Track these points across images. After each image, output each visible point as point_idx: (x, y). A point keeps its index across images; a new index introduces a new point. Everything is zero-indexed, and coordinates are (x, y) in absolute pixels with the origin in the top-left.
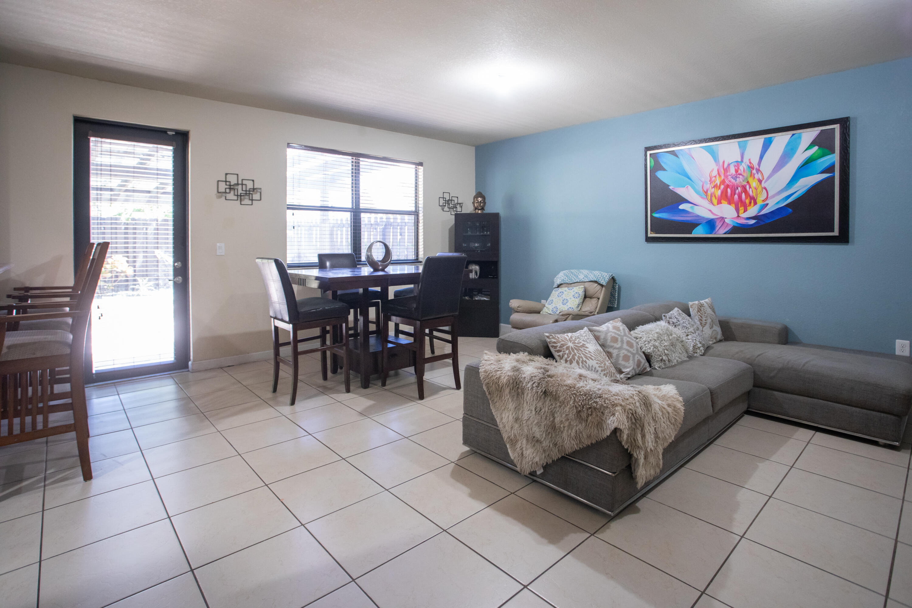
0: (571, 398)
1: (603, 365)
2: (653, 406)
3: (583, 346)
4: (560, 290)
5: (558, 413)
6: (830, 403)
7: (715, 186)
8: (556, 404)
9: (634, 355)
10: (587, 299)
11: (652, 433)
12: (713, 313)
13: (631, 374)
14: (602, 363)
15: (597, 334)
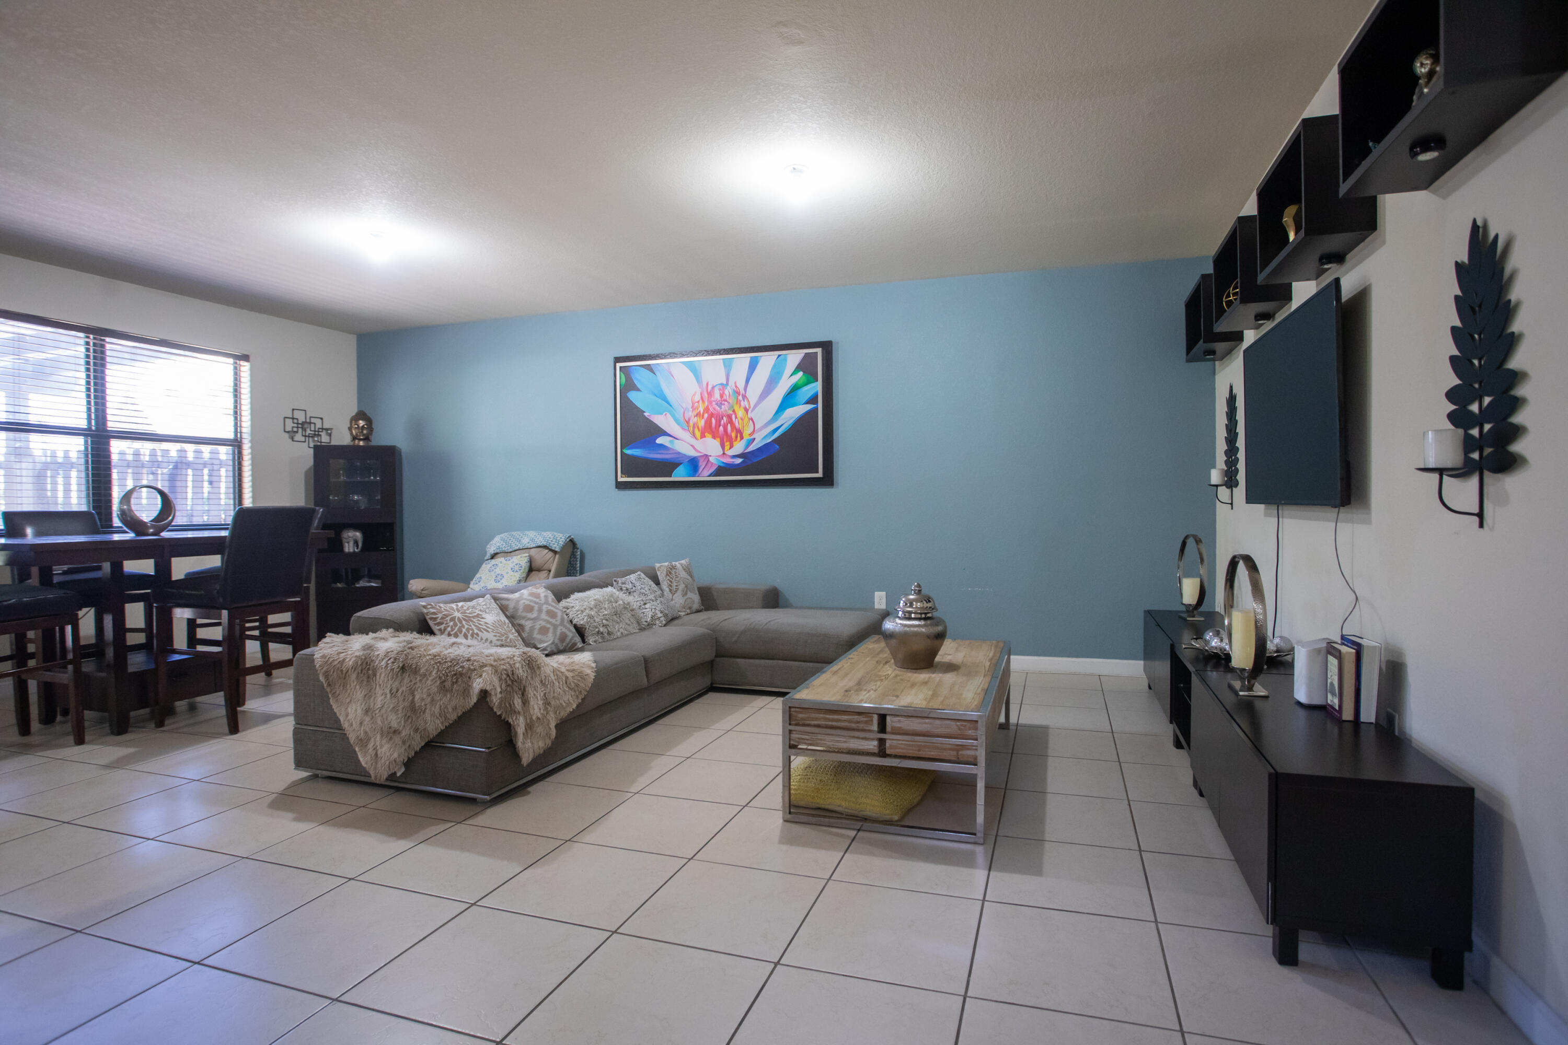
0: (434, 667)
1: (504, 638)
2: (542, 669)
3: (478, 616)
4: (493, 562)
5: (419, 690)
6: (788, 662)
7: (698, 415)
8: (416, 678)
9: (555, 627)
10: (534, 572)
11: (539, 698)
12: (689, 577)
13: (549, 649)
14: (503, 636)
15: (504, 602)
